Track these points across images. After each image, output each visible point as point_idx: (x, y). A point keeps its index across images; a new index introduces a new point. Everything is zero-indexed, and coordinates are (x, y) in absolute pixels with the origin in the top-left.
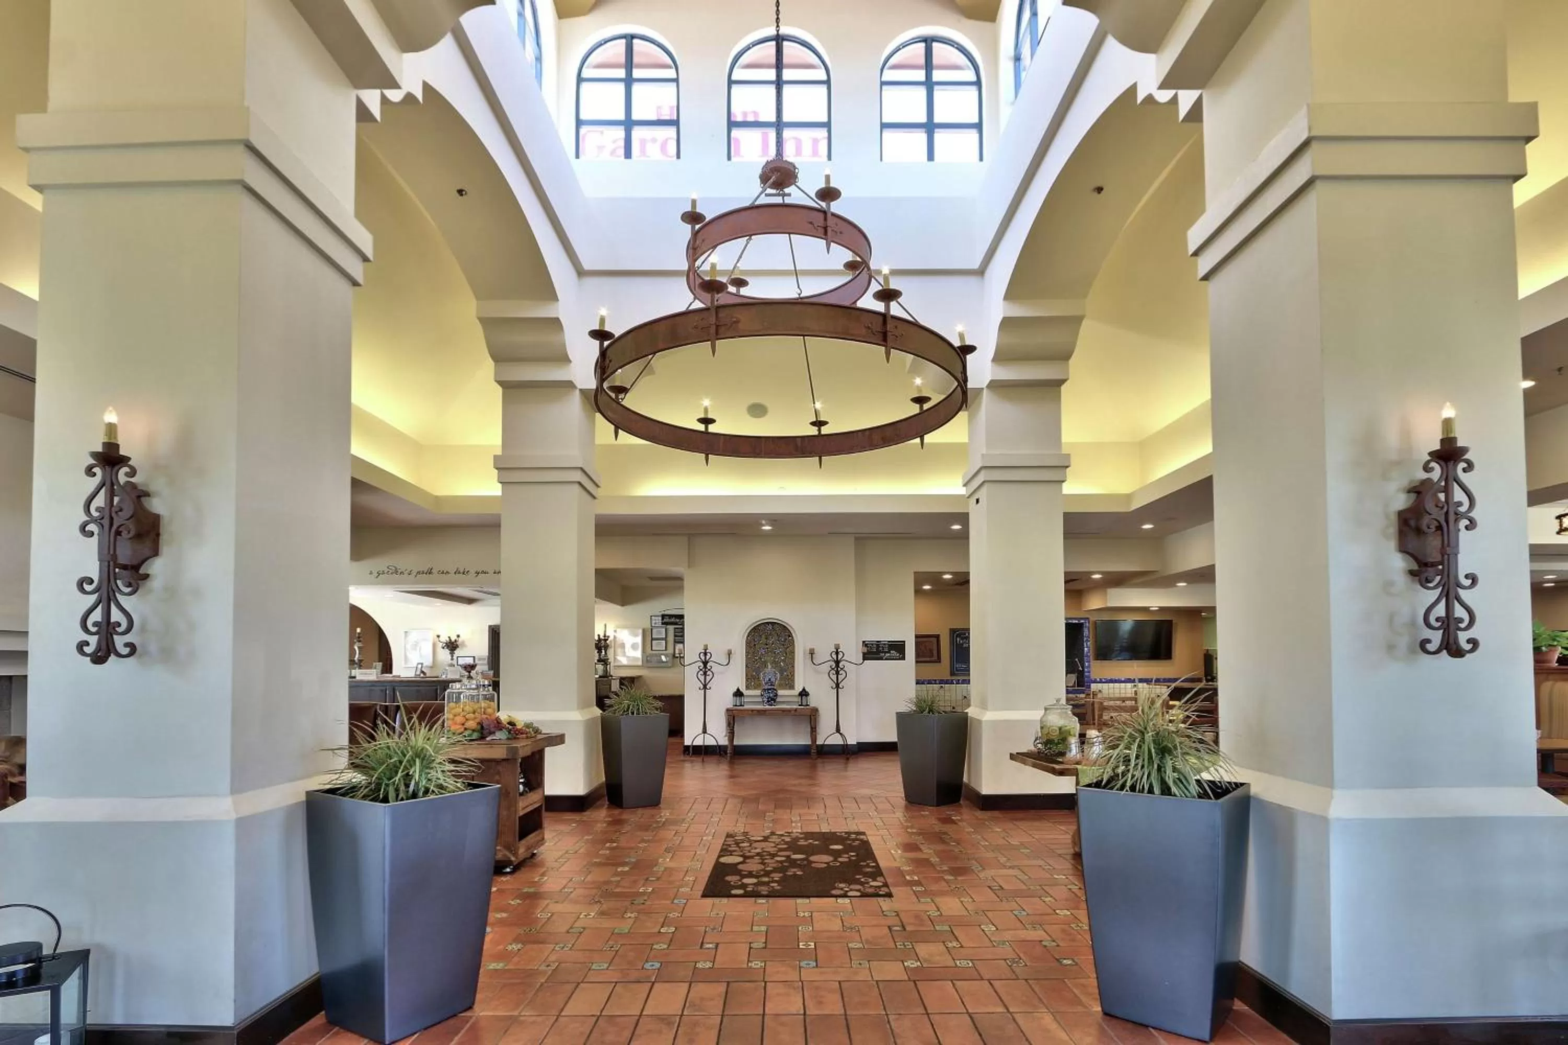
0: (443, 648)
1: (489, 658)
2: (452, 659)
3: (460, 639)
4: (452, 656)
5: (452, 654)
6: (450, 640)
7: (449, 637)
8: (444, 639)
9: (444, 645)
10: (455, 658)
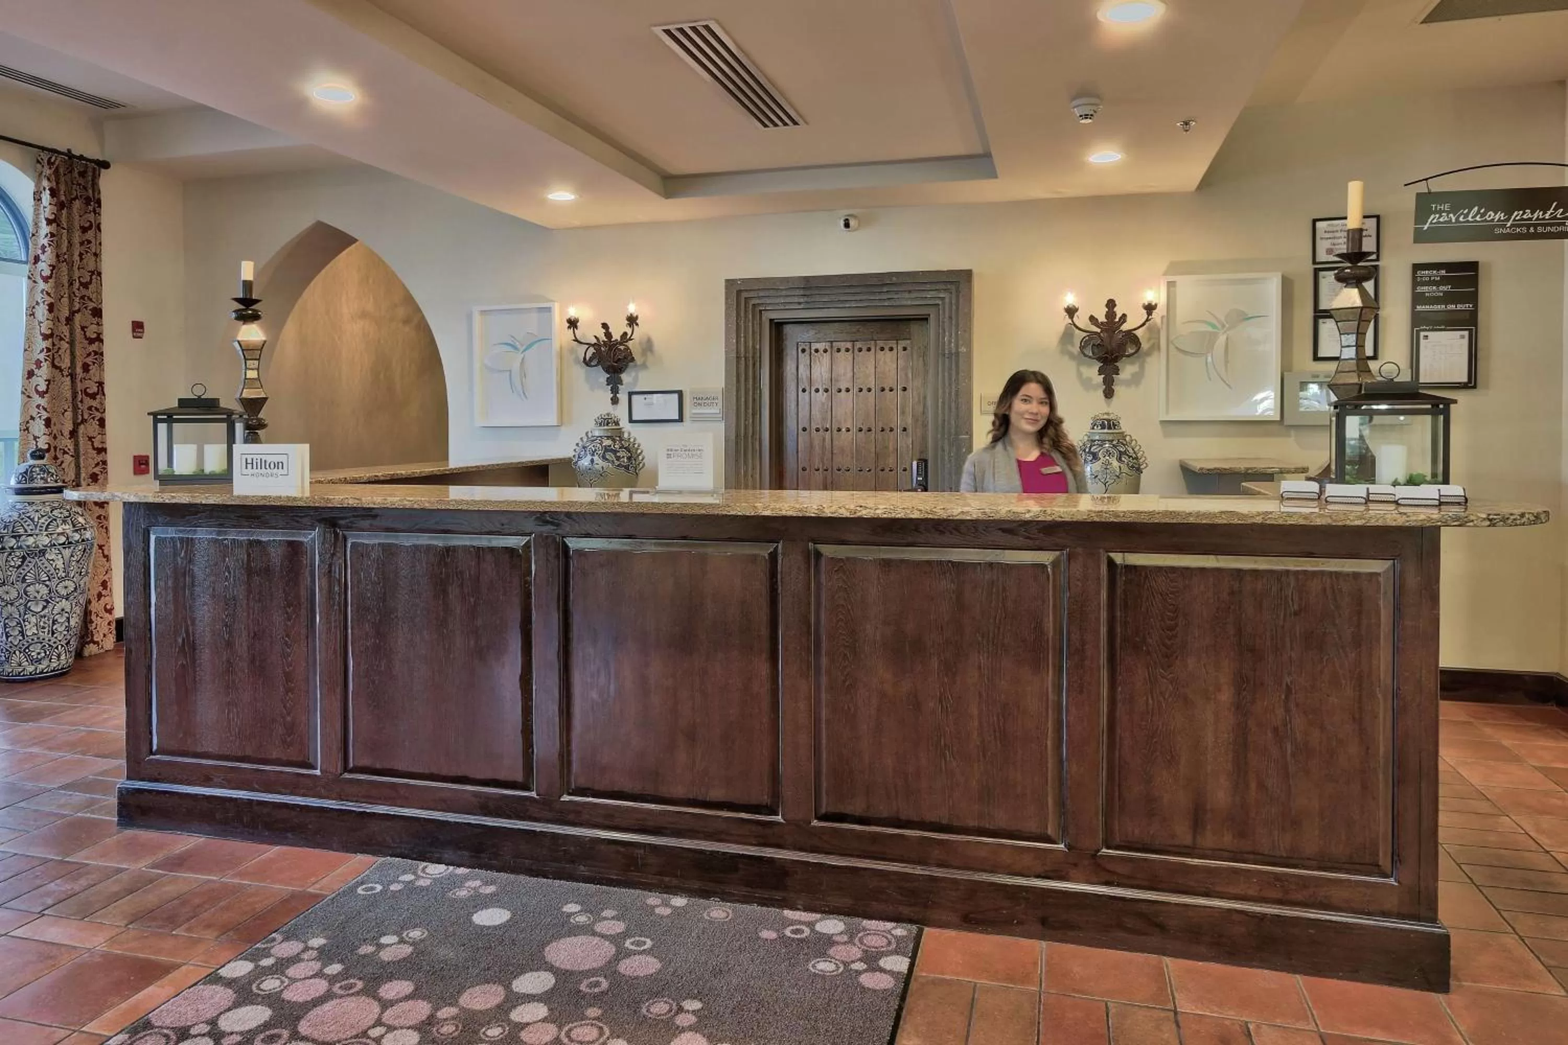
0: (587, 363)
1: (726, 398)
2: (615, 401)
3: (639, 333)
4: (615, 391)
5: (614, 384)
6: (608, 335)
7: (605, 326)
8: (591, 331)
9: (592, 350)
10: (623, 397)
